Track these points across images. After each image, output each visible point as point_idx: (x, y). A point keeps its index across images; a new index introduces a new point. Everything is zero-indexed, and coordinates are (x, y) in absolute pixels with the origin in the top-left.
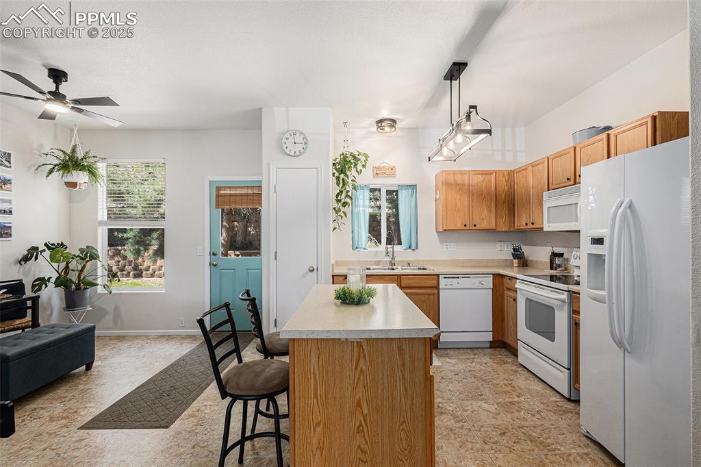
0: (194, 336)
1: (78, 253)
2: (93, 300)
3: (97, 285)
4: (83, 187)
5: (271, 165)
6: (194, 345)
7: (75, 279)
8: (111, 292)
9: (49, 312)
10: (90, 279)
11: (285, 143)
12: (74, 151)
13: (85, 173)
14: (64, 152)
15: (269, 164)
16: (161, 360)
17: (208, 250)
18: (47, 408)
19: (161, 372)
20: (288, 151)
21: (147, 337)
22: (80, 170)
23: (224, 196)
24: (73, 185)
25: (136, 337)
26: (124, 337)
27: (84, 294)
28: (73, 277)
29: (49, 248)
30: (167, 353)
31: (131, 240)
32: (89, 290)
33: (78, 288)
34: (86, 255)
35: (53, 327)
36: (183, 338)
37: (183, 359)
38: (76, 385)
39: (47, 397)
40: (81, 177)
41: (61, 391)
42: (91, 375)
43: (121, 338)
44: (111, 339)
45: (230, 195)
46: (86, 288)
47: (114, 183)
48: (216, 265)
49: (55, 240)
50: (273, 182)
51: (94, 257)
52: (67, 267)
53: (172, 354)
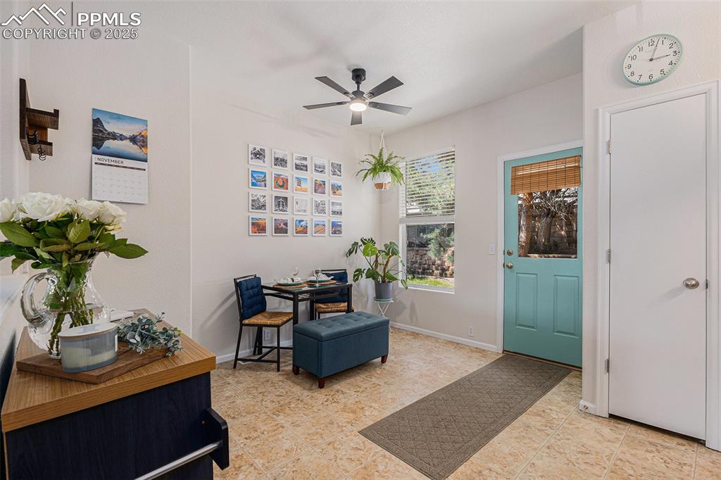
0: (484, 350)
1: (383, 249)
2: (396, 293)
3: (396, 279)
4: (388, 188)
5: (601, 111)
6: (484, 363)
7: (381, 273)
8: (407, 288)
9: (366, 299)
10: (392, 273)
11: (630, 66)
12: (381, 155)
13: (389, 174)
14: (374, 157)
15: (597, 111)
16: (446, 372)
17: (501, 248)
18: (345, 393)
19: (443, 389)
20: (635, 79)
21: (437, 340)
22: (385, 171)
23: (523, 177)
24: (379, 186)
25: (428, 337)
26: (417, 334)
27: (388, 286)
28: (380, 270)
29: (364, 243)
30: (453, 366)
31: (433, 241)
32: (391, 284)
33: (384, 282)
34: (389, 251)
35: (359, 315)
36: (472, 351)
37: (468, 379)
38: (371, 377)
39: (349, 381)
40: (386, 178)
41: (359, 379)
42: (384, 369)
43: (415, 335)
44: (407, 334)
45: (531, 176)
46: (390, 282)
47: (419, 186)
48: (511, 267)
49: (367, 237)
50: (603, 139)
51: (395, 253)
52: (376, 261)
53: (458, 368)
